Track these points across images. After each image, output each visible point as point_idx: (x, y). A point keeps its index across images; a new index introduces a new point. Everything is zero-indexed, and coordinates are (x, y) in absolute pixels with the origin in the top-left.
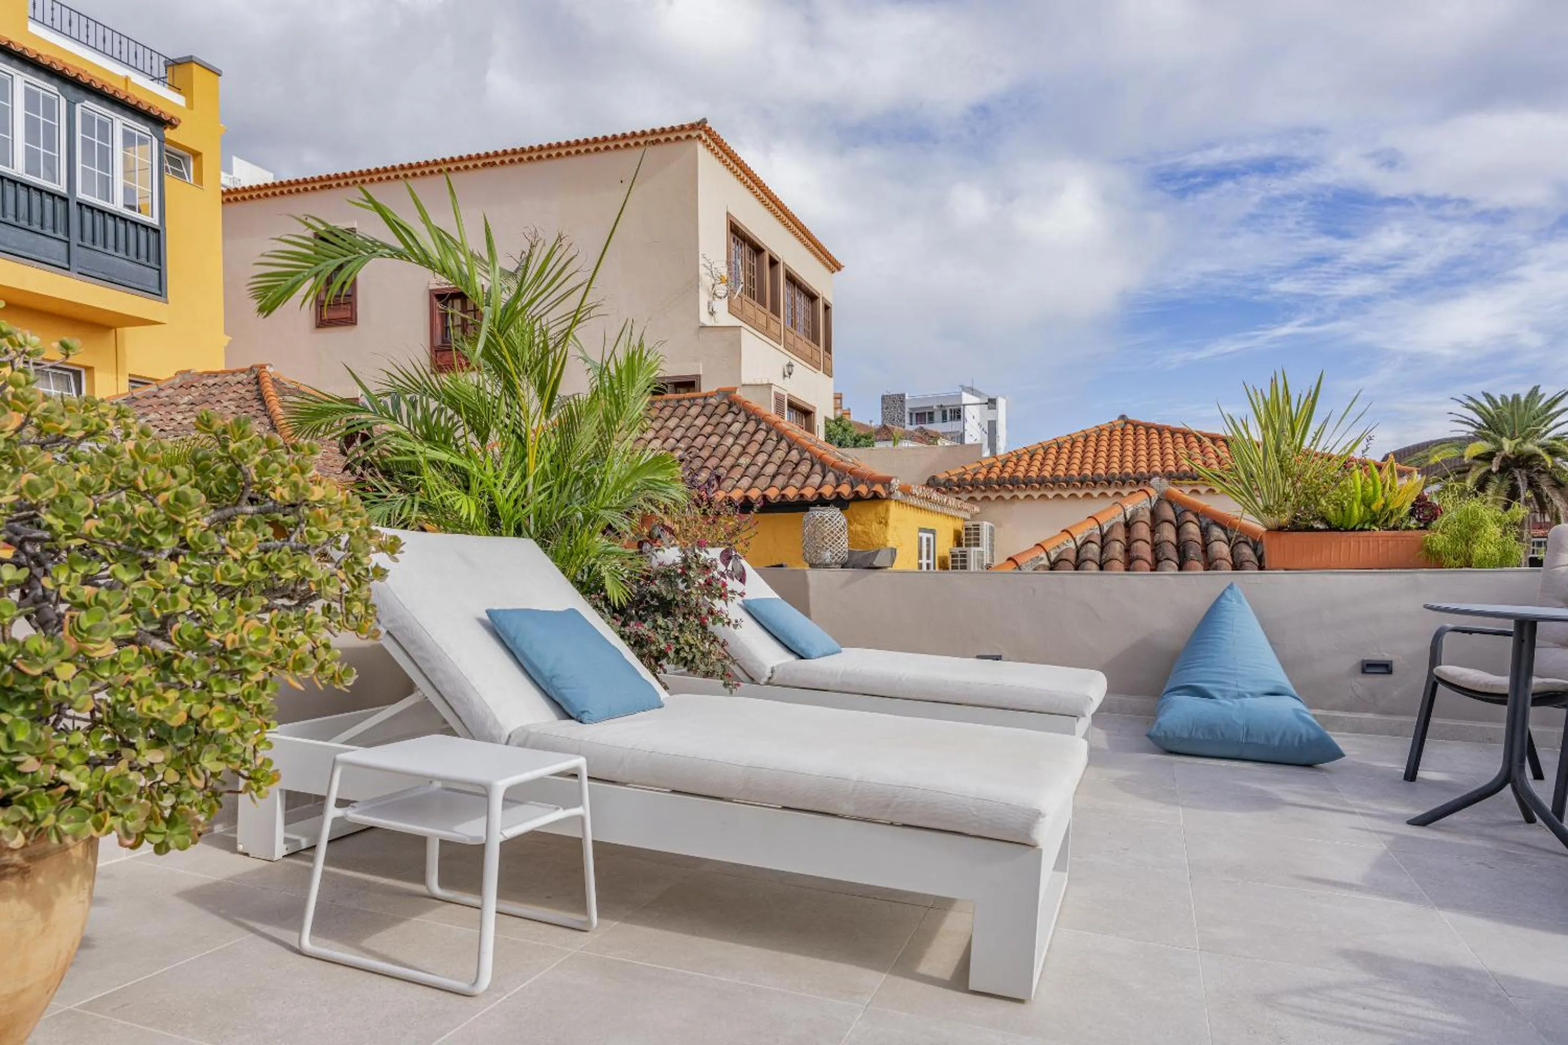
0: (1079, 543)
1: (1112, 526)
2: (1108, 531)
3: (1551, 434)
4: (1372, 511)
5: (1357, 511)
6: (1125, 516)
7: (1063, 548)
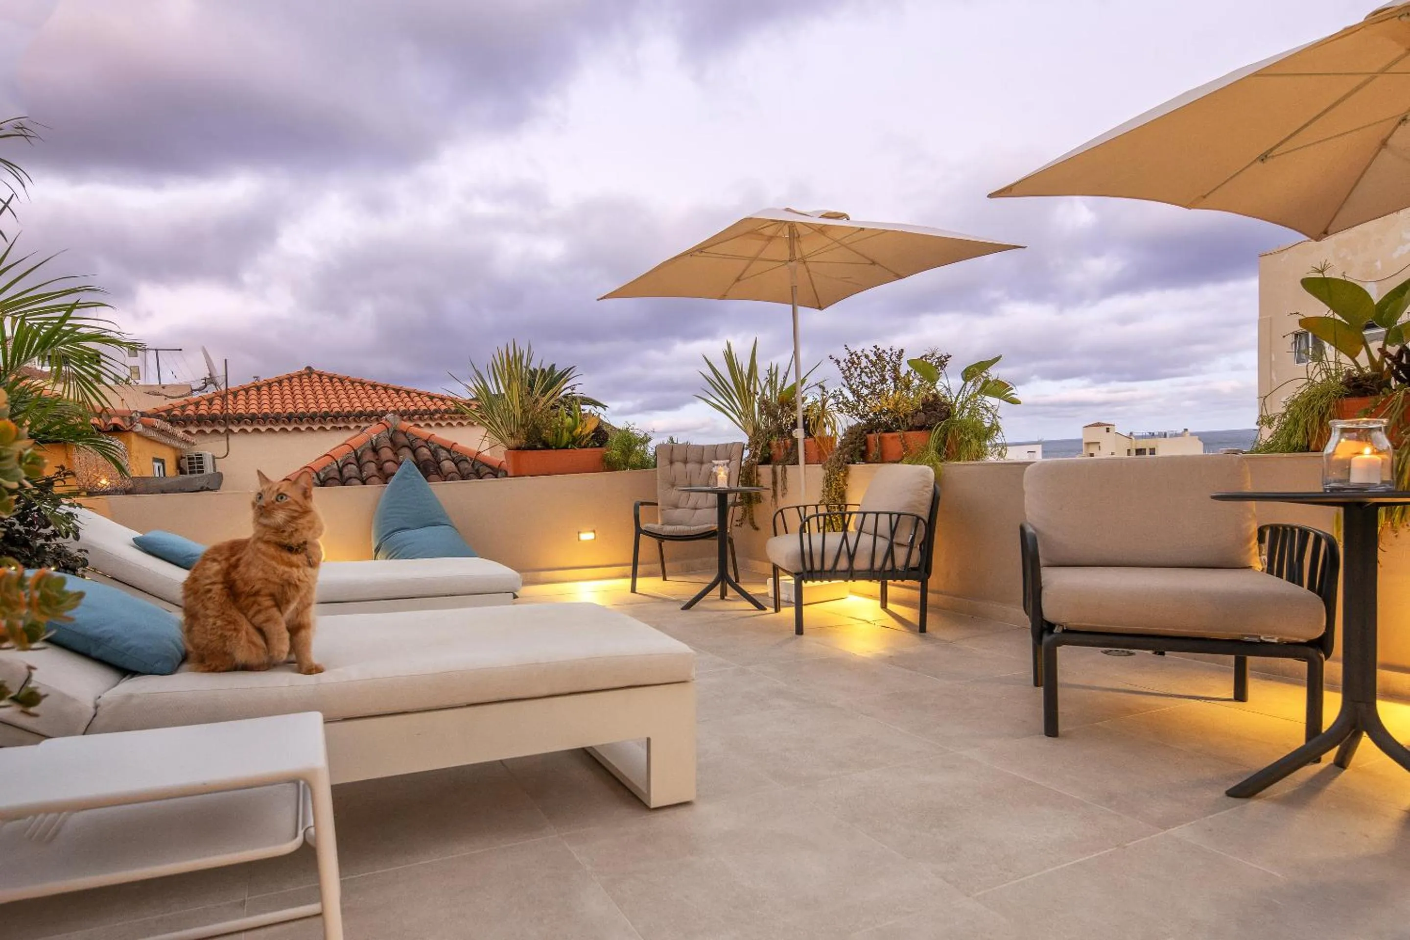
0: (340, 465)
1: (364, 451)
2: (361, 454)
3: (562, 394)
4: (573, 436)
5: (566, 436)
6: (372, 443)
7: (328, 469)
